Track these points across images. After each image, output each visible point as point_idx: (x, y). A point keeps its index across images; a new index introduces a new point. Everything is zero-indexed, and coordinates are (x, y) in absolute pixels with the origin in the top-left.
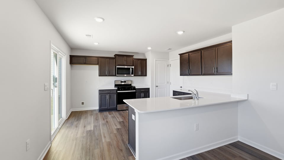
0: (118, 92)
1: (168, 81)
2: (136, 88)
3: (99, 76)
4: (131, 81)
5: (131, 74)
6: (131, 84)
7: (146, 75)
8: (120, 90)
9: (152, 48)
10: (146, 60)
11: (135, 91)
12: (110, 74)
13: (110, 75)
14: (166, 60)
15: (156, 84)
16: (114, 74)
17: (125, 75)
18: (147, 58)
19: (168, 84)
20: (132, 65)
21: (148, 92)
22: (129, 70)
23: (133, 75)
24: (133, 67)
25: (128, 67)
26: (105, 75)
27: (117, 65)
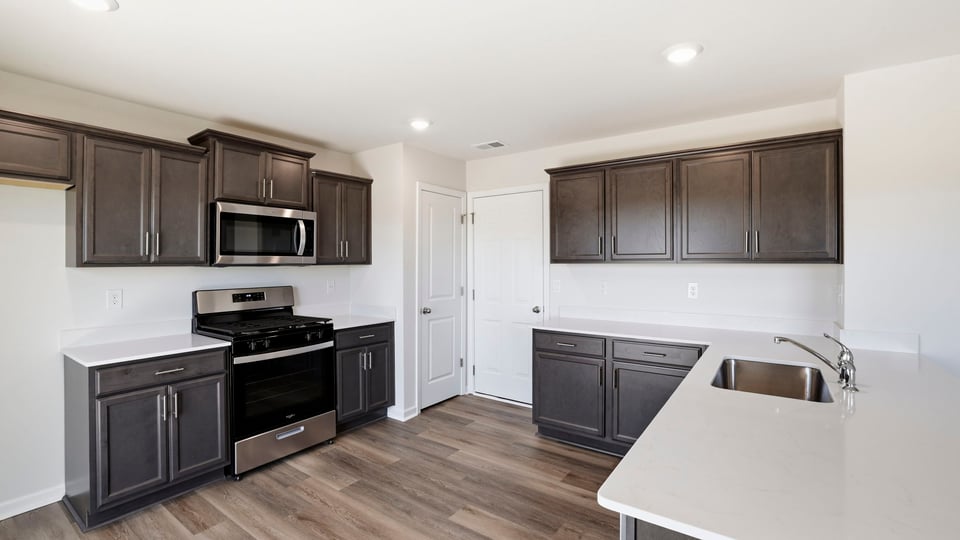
0: (238, 361)
1: (463, 284)
2: (335, 328)
4: (288, 291)
5: (301, 251)
6: (289, 309)
7: (367, 260)
8: (253, 346)
9: (431, 123)
10: (367, 183)
11: (330, 344)
12: (169, 254)
13: (168, 257)
14: (456, 193)
15: (420, 301)
16: (200, 253)
17: (275, 259)
18: (372, 175)
19: (463, 298)
20: (303, 202)
21: (386, 341)
22: (292, 229)
23: (313, 259)
24: (312, 216)
25: (288, 213)
26: (133, 255)
27: (216, 197)
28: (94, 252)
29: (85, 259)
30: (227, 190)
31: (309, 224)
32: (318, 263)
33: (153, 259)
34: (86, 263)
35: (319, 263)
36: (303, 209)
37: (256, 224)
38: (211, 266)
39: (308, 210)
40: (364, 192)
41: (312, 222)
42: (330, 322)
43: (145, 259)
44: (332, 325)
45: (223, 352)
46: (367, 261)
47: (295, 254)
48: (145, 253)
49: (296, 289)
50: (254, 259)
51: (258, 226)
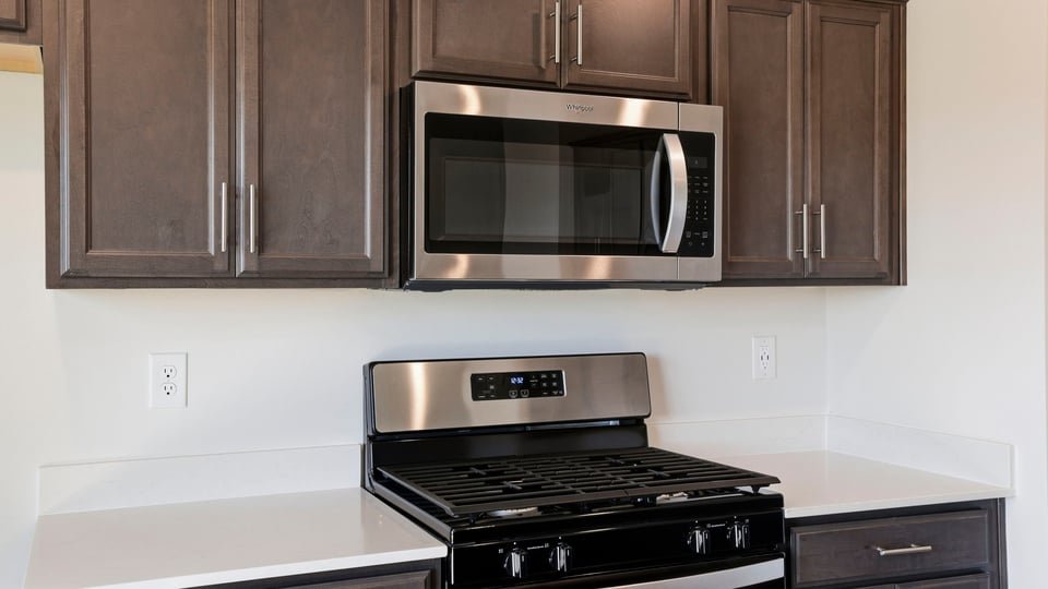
2: (789, 513)
3: (56, 280)
4: (634, 368)
5: (673, 238)
6: (636, 425)
7: (890, 270)
11: (773, 569)
12: (286, 250)
13: (283, 259)
16: (370, 246)
17: (600, 266)
20: (679, 77)
21: (977, 571)
22: (644, 164)
23: (712, 266)
24: (707, 118)
25: (633, 113)
26: (190, 253)
27: (417, 68)
28: (89, 246)
29: (65, 266)
30: (450, 46)
31: (697, 146)
32: (726, 282)
33: (241, 267)
34: (66, 276)
35: (729, 279)
36: (680, 97)
37: (555, 149)
38: (401, 286)
39: (696, 101)
40: (882, 32)
41: (710, 138)
42: (772, 489)
43: (220, 266)
44: (778, 500)
45: (422, 576)
46: (891, 272)
47: (654, 250)
48: (218, 246)
49: (657, 361)
50: (549, 266)
51: (563, 159)
